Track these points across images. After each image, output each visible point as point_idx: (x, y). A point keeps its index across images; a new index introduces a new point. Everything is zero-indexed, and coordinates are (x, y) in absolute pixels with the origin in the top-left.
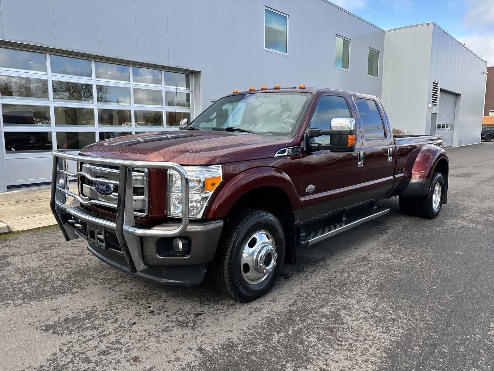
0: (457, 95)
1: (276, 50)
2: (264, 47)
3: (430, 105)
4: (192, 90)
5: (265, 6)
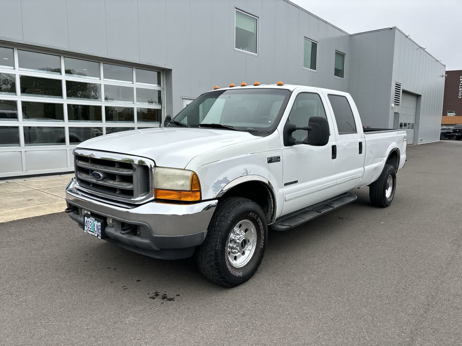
0: (418, 96)
1: (246, 50)
2: (234, 48)
3: (393, 105)
4: (163, 87)
5: (235, 8)
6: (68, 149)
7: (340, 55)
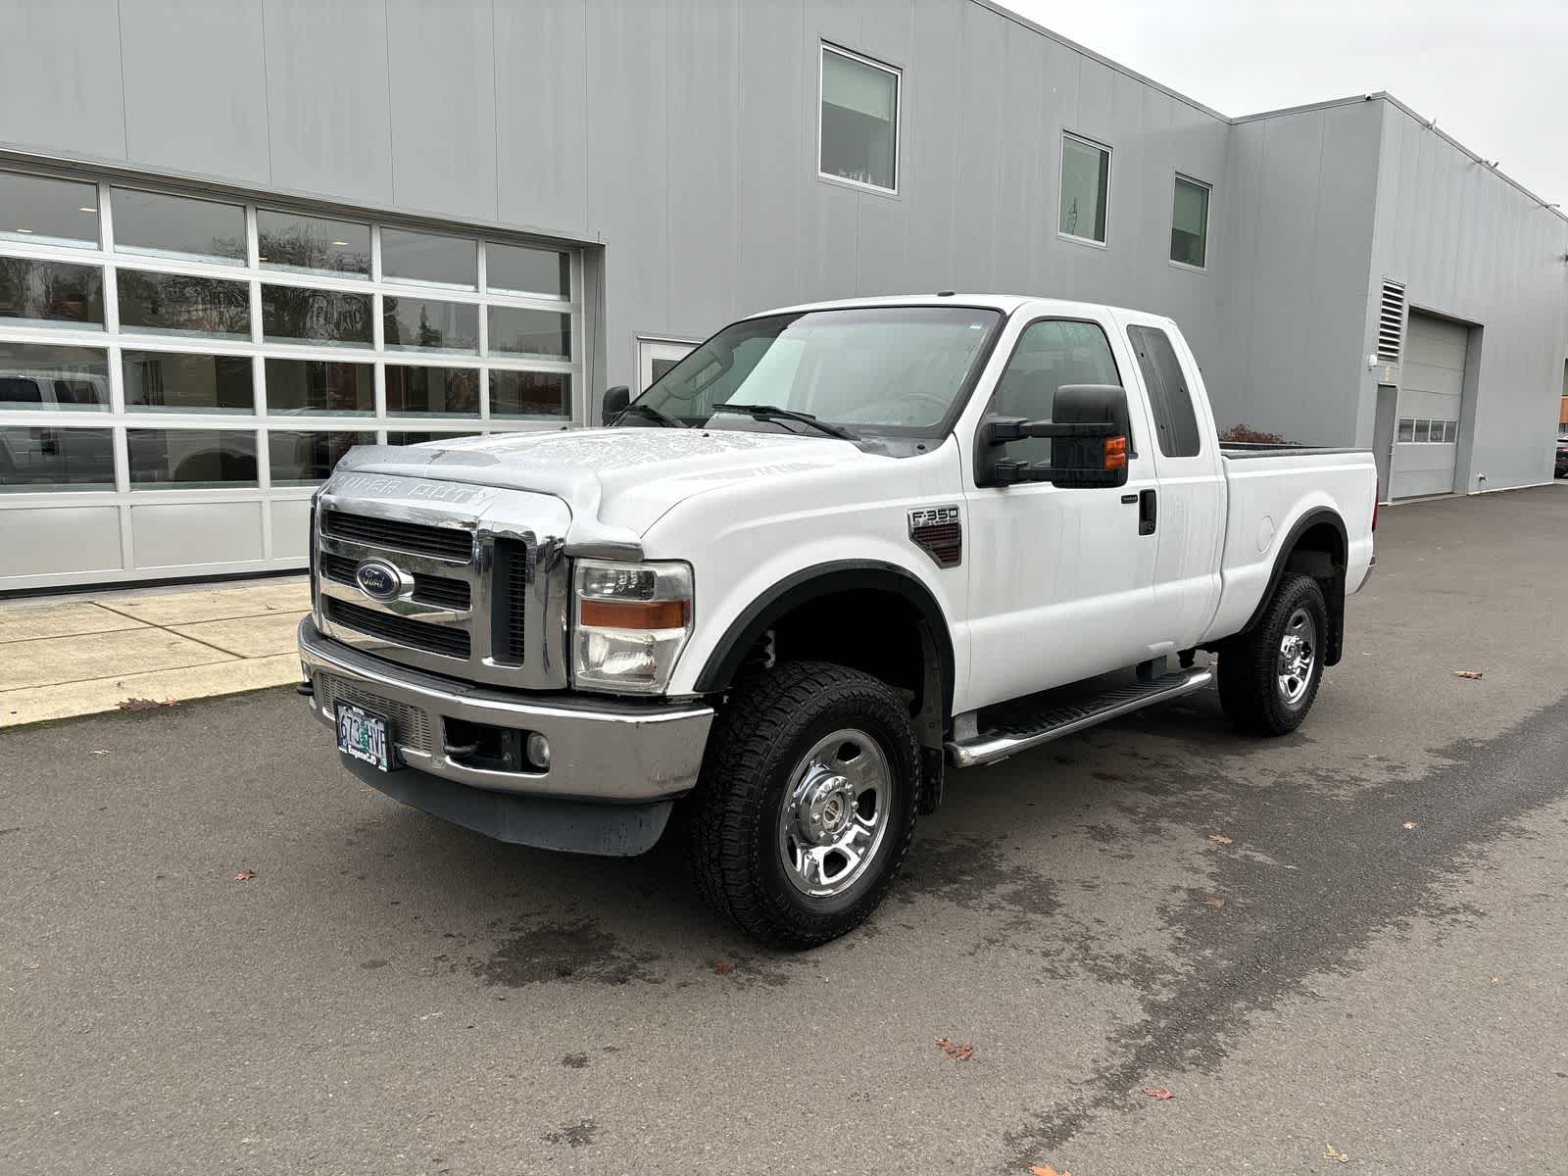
0: (1470, 330)
1: (858, 180)
2: (816, 170)
3: (1374, 359)
4: (576, 304)
5: (823, 40)
6: (266, 500)
7: (1192, 190)
